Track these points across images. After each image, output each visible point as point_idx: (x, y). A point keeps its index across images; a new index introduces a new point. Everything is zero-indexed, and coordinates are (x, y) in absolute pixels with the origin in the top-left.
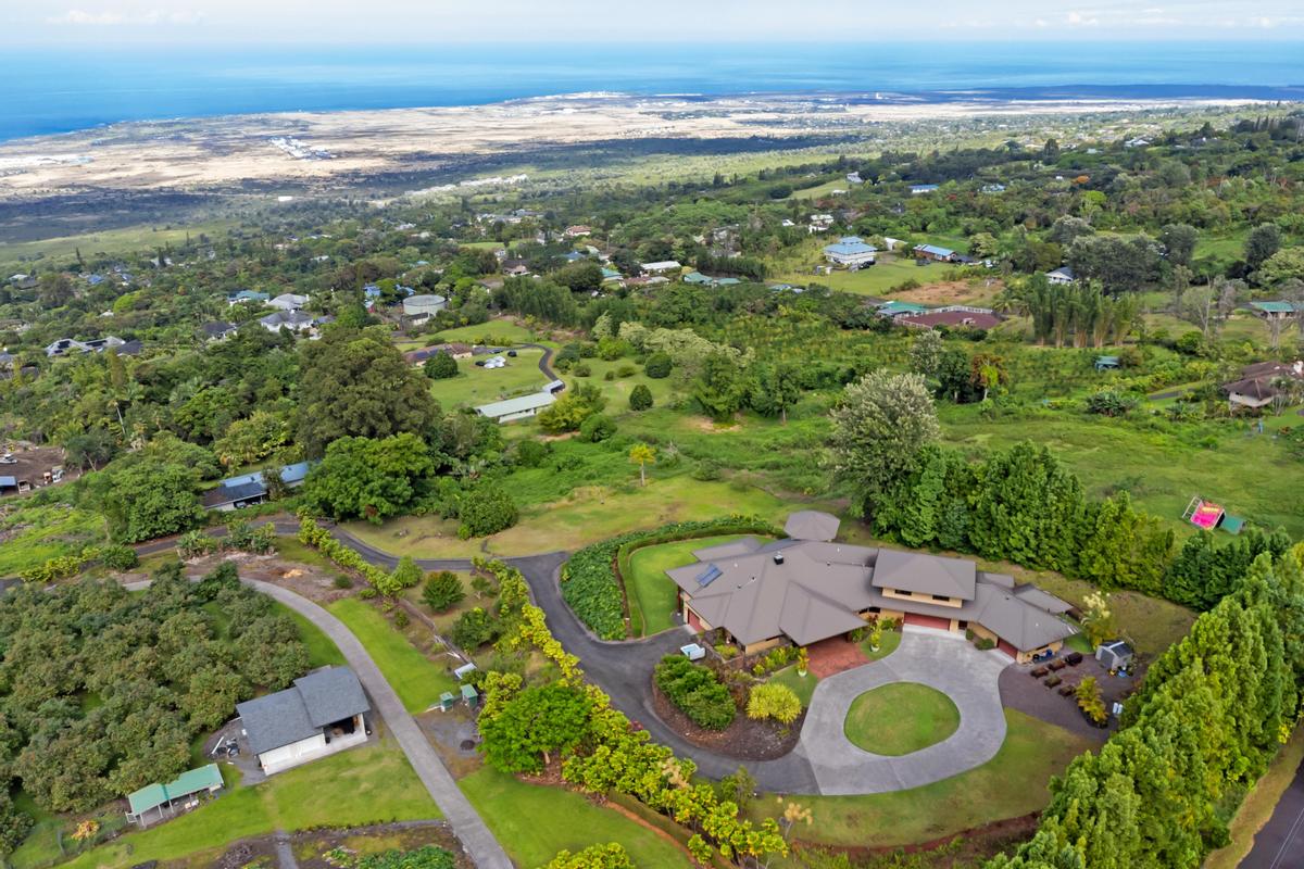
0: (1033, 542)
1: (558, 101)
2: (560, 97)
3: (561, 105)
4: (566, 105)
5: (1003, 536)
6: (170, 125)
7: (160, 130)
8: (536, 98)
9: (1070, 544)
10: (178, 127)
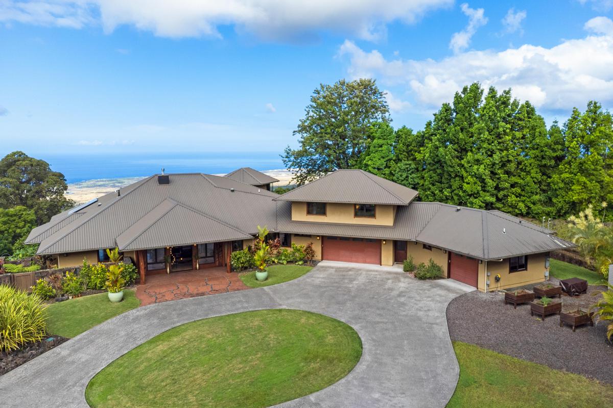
0: (490, 183)
1: (280, 171)
2: (280, 170)
3: (280, 173)
4: (283, 173)
5: (456, 183)
6: (112, 180)
7: (107, 182)
8: (271, 171)
9: (536, 174)
10: (114, 182)
